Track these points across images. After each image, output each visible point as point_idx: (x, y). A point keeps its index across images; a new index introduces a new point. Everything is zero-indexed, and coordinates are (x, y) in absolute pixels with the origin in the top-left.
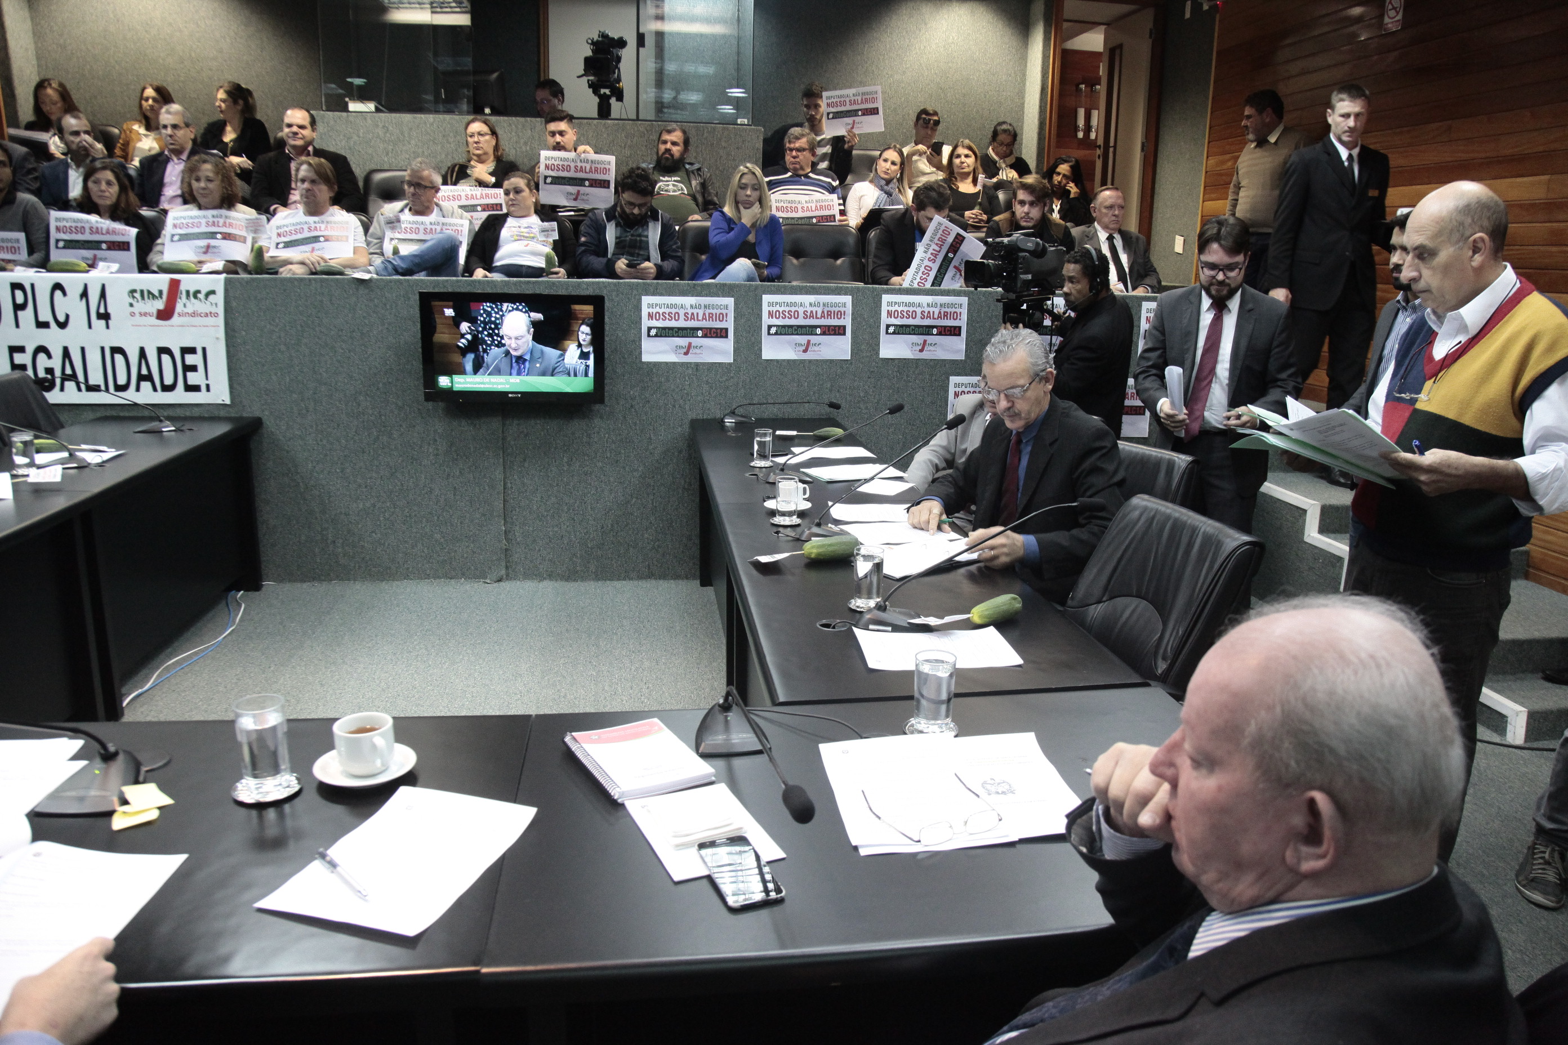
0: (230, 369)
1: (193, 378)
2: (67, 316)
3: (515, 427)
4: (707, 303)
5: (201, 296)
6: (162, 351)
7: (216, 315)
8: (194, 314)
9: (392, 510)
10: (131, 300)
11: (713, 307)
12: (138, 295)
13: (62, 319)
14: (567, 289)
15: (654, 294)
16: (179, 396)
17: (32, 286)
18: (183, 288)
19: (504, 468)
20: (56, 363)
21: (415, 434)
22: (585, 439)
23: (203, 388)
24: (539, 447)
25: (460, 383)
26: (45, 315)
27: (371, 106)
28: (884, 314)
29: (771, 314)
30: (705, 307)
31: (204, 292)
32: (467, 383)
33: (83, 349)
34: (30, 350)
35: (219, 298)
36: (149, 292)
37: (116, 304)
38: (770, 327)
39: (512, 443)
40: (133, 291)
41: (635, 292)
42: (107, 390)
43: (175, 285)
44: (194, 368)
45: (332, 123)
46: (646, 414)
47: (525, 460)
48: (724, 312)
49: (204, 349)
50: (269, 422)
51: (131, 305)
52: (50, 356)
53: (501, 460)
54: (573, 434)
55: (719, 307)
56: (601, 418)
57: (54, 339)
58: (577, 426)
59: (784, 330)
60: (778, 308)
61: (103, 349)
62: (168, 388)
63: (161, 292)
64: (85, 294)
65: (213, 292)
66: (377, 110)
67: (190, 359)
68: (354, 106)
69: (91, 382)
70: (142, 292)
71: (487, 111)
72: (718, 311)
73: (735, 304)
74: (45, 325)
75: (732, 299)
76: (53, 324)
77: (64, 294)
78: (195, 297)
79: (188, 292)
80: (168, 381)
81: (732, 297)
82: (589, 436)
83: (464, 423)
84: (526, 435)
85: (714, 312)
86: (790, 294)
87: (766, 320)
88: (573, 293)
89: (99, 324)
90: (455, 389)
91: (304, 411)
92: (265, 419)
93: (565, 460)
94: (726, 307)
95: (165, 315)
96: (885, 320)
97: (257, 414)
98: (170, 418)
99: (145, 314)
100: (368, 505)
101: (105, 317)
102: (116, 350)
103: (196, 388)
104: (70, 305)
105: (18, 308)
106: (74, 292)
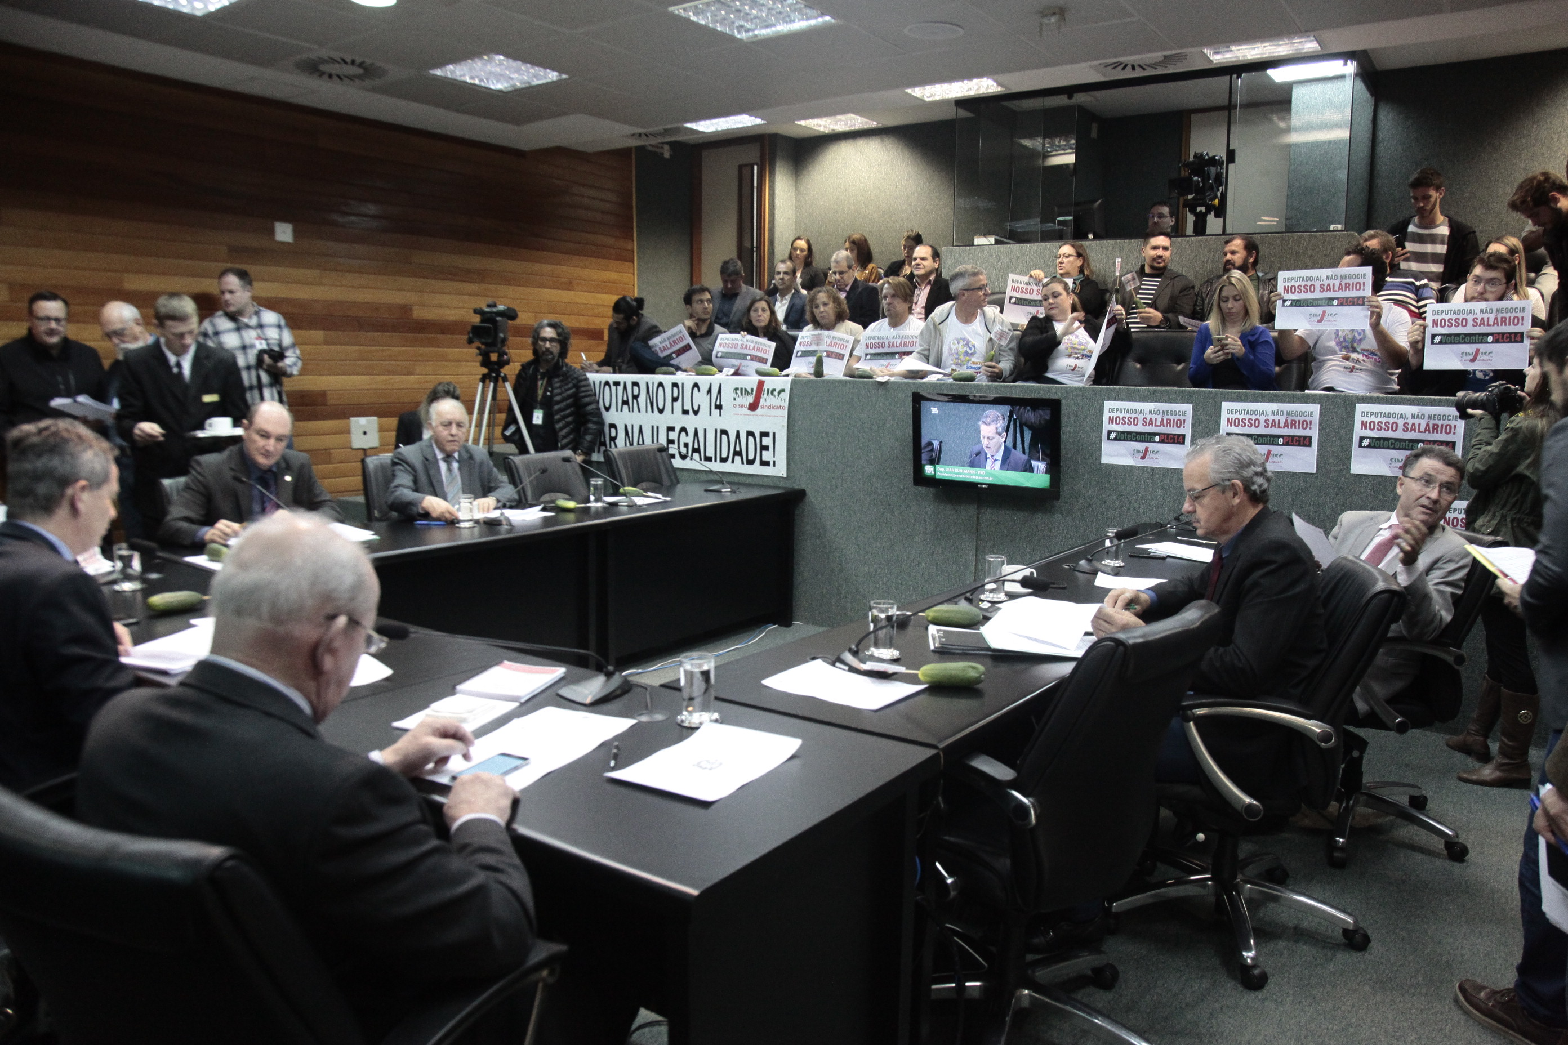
0: (788, 450)
1: (767, 456)
2: (699, 406)
3: (989, 515)
4: (1166, 409)
5: (776, 393)
6: (750, 434)
7: (783, 408)
8: (770, 407)
9: (889, 576)
10: (735, 396)
11: (1172, 413)
12: (739, 392)
13: (696, 408)
14: (1039, 393)
15: (1115, 399)
16: (756, 469)
17: (683, 384)
18: (766, 387)
19: (977, 551)
20: (689, 440)
21: (911, 514)
22: (1046, 532)
23: (771, 464)
24: (1007, 536)
25: (940, 472)
26: (688, 407)
27: (992, 240)
28: (1357, 425)
29: (1230, 422)
30: (1164, 412)
31: (777, 391)
32: (947, 472)
33: (705, 430)
34: (677, 430)
35: (786, 395)
36: (746, 390)
37: (726, 400)
39: (985, 529)
40: (737, 389)
41: (1098, 397)
42: (716, 461)
43: (761, 384)
44: (766, 448)
45: (958, 256)
46: (1102, 514)
47: (994, 546)
48: (1182, 418)
49: (774, 434)
50: (811, 496)
51: (735, 399)
52: (687, 435)
53: (975, 544)
54: (1036, 526)
55: (1176, 413)
56: (1061, 513)
57: (690, 422)
58: (1040, 520)
60: (1237, 416)
61: (716, 430)
62: (751, 462)
63: (752, 390)
64: (709, 391)
65: (783, 391)
66: (997, 242)
67: (767, 441)
68: (979, 241)
69: (708, 455)
70: (742, 389)
71: (1090, 236)
72: (1176, 418)
73: (1194, 410)
74: (685, 412)
75: (1191, 406)
76: (691, 412)
77: (699, 390)
78: (772, 394)
79: (768, 390)
80: (751, 457)
81: (1191, 403)
82: (1050, 530)
83: (948, 507)
84: (997, 524)
85: (1172, 418)
88: (1044, 397)
89: (715, 412)
90: (937, 477)
91: (834, 487)
92: (808, 492)
93: (1028, 550)
94: (1185, 413)
95: (753, 407)
96: (1358, 431)
97: (803, 487)
98: (729, 483)
99: (741, 406)
100: (872, 569)
101: (719, 407)
102: (724, 432)
103: (765, 463)
104: (701, 399)
105: (675, 399)
106: (704, 389)
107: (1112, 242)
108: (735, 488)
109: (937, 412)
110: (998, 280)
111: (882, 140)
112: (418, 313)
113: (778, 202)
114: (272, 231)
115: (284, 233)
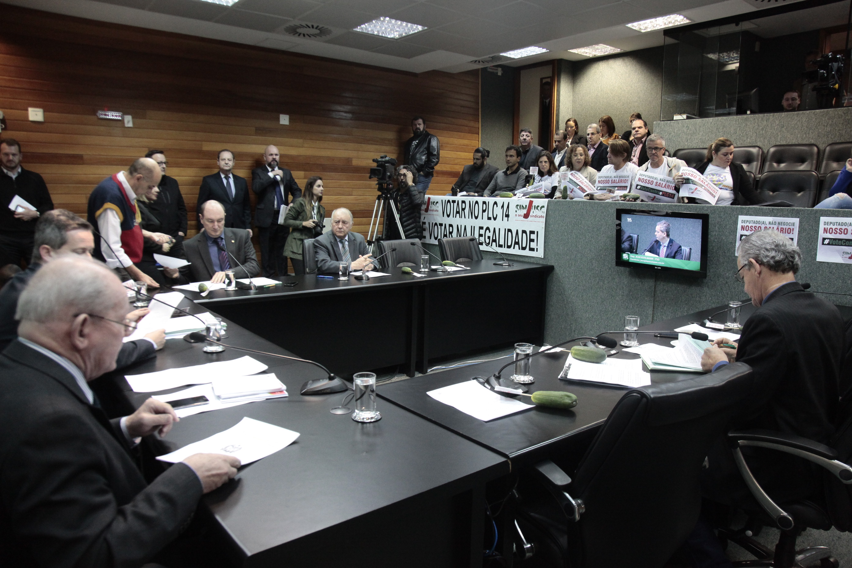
0: (545, 242)
1: (533, 245)
2: (497, 215)
3: (662, 286)
4: (780, 221)
5: (539, 208)
6: (524, 232)
7: (543, 217)
8: (536, 216)
9: (600, 320)
10: (516, 209)
11: (784, 224)
12: (519, 207)
13: (495, 216)
14: (696, 210)
15: (746, 215)
16: (527, 253)
18: (533, 205)
19: (654, 308)
20: (491, 234)
21: (615, 283)
22: (698, 299)
23: (535, 250)
24: (673, 300)
25: (632, 258)
26: (491, 215)
27: (685, 116)
29: (825, 230)
30: (779, 223)
31: (540, 207)
32: (636, 259)
33: (499, 229)
34: (485, 228)
35: (545, 210)
36: (522, 206)
37: (511, 212)
38: (824, 239)
39: (659, 294)
40: (517, 205)
41: (735, 213)
42: (505, 247)
43: (531, 202)
44: (532, 240)
45: (663, 127)
46: (734, 288)
47: (664, 306)
48: (791, 227)
49: (537, 232)
50: (557, 269)
51: (516, 211)
52: (490, 232)
53: (652, 304)
54: (691, 294)
55: (788, 224)
56: (708, 287)
57: (492, 224)
58: (694, 290)
59: (834, 242)
60: (831, 226)
61: (505, 229)
62: (524, 249)
63: (526, 206)
64: (503, 207)
65: (543, 207)
66: (688, 118)
67: (533, 236)
68: (676, 117)
69: (500, 243)
70: (520, 205)
71: (748, 112)
72: (788, 227)
73: (800, 222)
74: (489, 219)
75: (798, 219)
76: (492, 218)
77: (497, 206)
78: (537, 209)
79: (535, 206)
80: (524, 246)
81: (798, 217)
82: (700, 297)
83: (637, 280)
84: (667, 292)
85: (784, 227)
86: (842, 217)
87: (822, 234)
88: (699, 213)
89: (506, 218)
90: (630, 261)
91: (570, 265)
92: (555, 267)
93: (686, 309)
94: (793, 224)
95: (526, 216)
97: (553, 264)
99: (520, 216)
100: (590, 316)
101: (507, 216)
102: (510, 230)
103: (532, 249)
104: (498, 211)
105: (484, 211)
106: (500, 205)
107: (761, 115)
108: (511, 263)
109: (631, 221)
110: (687, 141)
111: (624, 60)
112: (355, 162)
113: (561, 98)
114: (278, 119)
115: (284, 120)
